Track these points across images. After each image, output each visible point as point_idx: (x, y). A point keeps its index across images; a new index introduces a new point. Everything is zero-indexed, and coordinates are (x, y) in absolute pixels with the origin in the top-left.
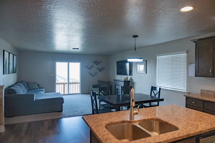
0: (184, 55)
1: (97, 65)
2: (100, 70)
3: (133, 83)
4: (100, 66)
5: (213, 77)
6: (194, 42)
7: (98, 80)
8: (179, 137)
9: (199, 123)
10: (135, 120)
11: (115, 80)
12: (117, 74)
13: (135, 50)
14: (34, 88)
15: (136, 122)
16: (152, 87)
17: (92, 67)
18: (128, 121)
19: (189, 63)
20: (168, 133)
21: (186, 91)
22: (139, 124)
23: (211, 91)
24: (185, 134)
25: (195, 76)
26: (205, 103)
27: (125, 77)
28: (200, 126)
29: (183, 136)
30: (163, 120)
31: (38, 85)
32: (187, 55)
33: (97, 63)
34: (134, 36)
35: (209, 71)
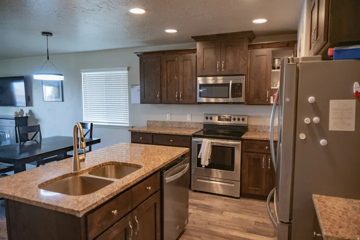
0: (122, 74)
5: (161, 103)
6: (138, 55)
8: (146, 174)
9: (159, 157)
10: (82, 170)
13: (48, 59)
15: (84, 172)
18: (71, 173)
19: (131, 85)
20: (133, 173)
21: (128, 125)
22: (89, 173)
24: (151, 169)
25: (141, 103)
28: (161, 159)
29: (149, 172)
30: (120, 161)
32: (129, 73)
34: (44, 33)
35: (156, 96)
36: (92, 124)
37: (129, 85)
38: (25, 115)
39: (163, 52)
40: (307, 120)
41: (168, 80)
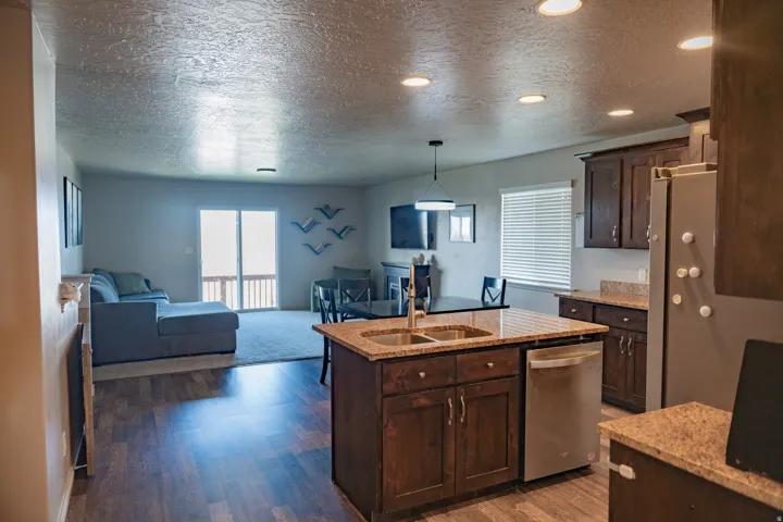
0: (564, 192)
1: (329, 218)
2: (339, 235)
3: (440, 272)
4: (338, 223)
5: (620, 246)
6: (582, 159)
7: (335, 268)
8: (485, 343)
10: (417, 329)
11: (384, 264)
12: (393, 246)
13: (436, 179)
14: (135, 289)
15: (419, 331)
16: (486, 278)
17: (313, 224)
19: (576, 213)
21: (568, 287)
22: (426, 334)
23: (620, 283)
25: (585, 247)
26: (598, 310)
27: (415, 253)
29: (492, 341)
31: (147, 282)
32: (573, 192)
33: (328, 212)
34: (432, 143)
35: (611, 234)
36: (505, 281)
37: (573, 212)
38: (425, 263)
39: (626, 149)
40: (681, 272)
41: (635, 201)
